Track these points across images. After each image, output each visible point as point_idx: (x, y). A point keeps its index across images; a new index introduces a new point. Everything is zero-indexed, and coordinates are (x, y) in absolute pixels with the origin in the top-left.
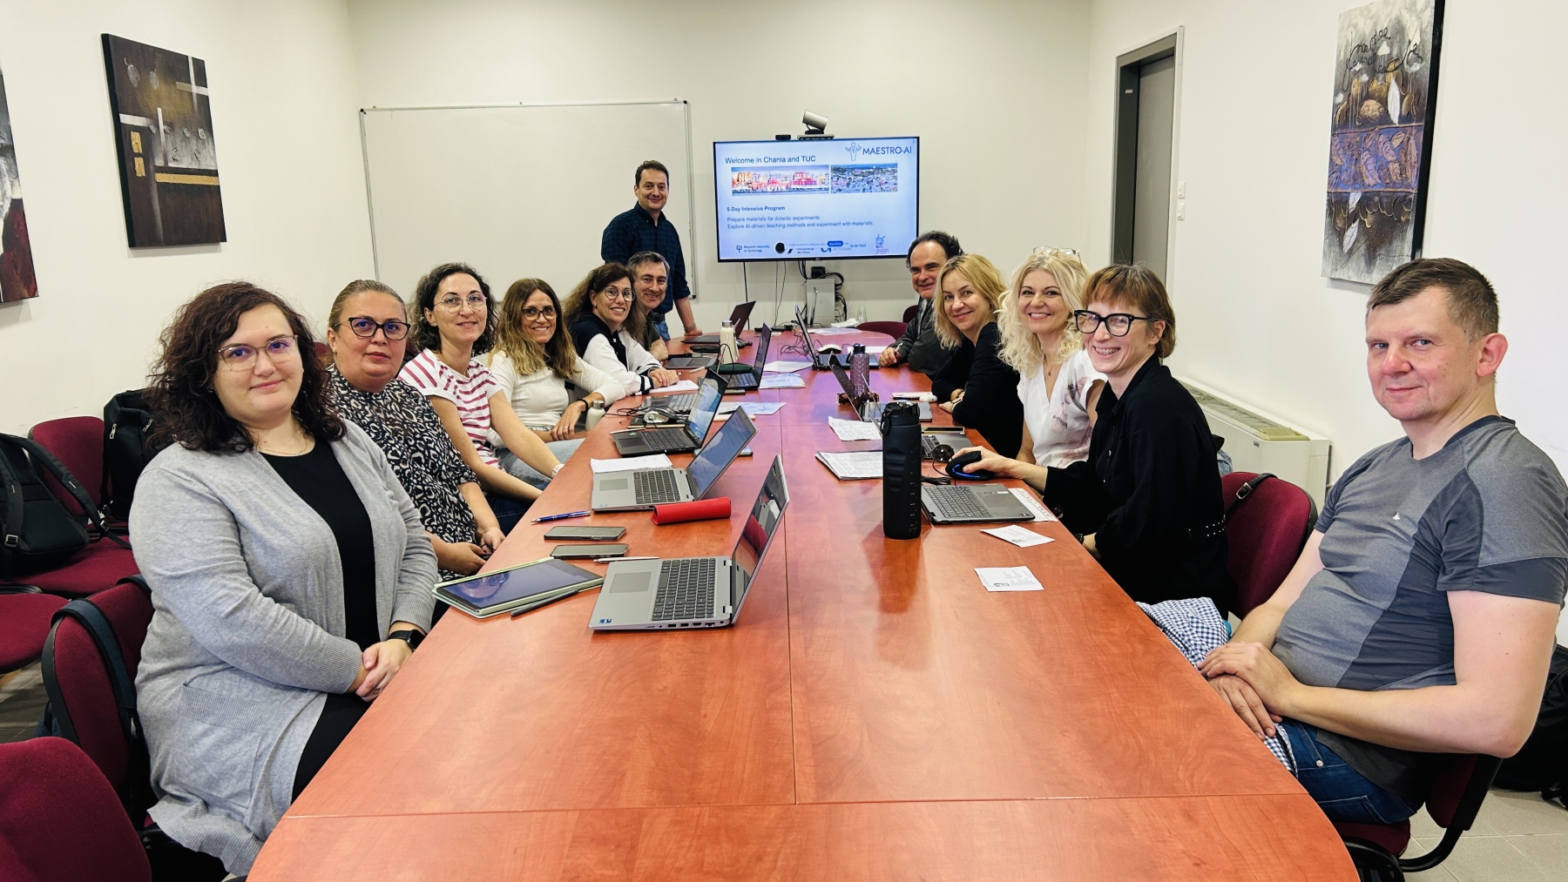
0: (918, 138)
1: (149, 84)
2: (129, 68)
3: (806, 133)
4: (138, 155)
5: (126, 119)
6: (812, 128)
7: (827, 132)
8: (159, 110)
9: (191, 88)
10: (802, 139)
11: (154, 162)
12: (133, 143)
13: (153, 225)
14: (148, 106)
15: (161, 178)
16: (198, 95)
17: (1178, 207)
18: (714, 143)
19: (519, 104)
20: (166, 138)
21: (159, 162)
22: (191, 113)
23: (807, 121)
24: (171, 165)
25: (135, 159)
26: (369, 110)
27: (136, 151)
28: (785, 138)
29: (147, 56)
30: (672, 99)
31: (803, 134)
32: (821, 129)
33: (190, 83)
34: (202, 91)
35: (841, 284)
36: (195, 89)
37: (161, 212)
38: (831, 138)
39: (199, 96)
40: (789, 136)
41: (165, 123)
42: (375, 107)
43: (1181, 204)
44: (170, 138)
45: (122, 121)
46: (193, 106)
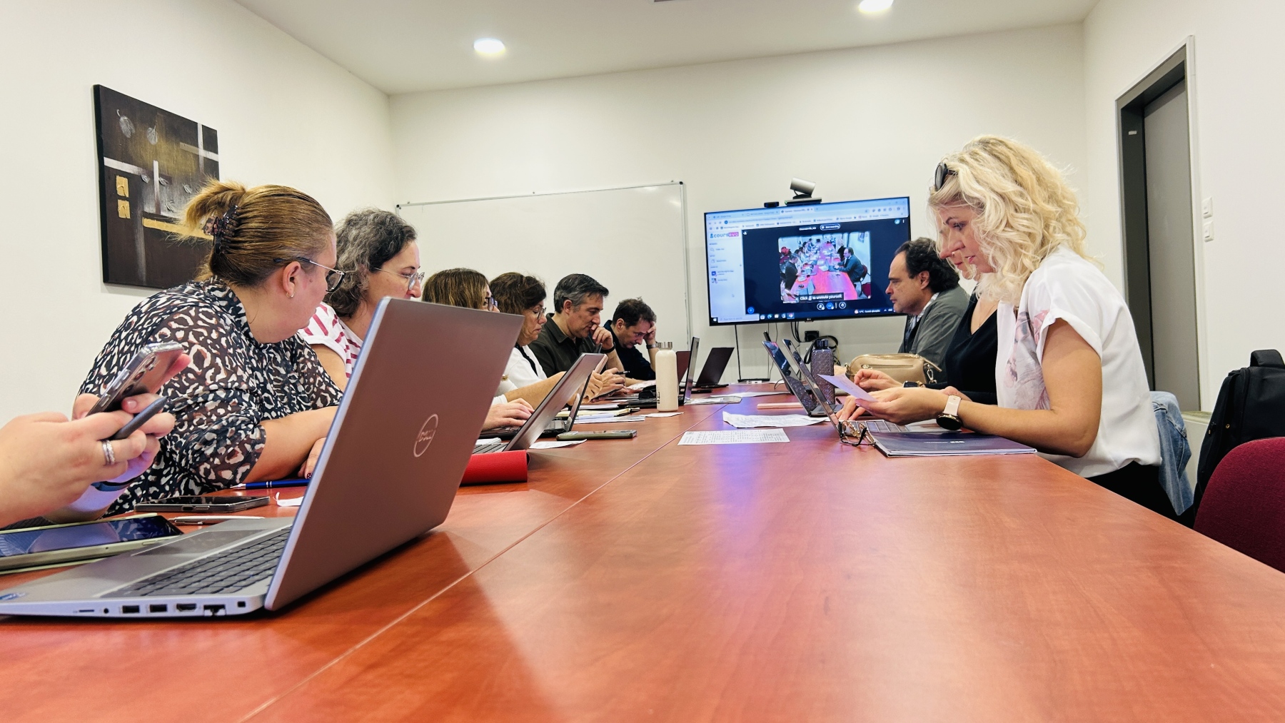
0: (908, 198)
1: (145, 137)
2: (122, 119)
3: (794, 198)
4: (124, 198)
5: (109, 162)
6: (799, 193)
7: (814, 196)
8: (156, 164)
9: (198, 151)
10: (790, 204)
11: (143, 208)
12: (118, 186)
13: (134, 265)
14: (142, 157)
15: (148, 223)
16: (205, 158)
17: (1202, 227)
18: (705, 214)
19: (532, 194)
20: (161, 190)
21: (150, 209)
22: (195, 173)
23: (794, 187)
24: (163, 213)
25: (119, 201)
26: (403, 205)
27: (120, 193)
28: (772, 205)
29: (145, 114)
30: (669, 181)
31: (791, 199)
32: (808, 193)
33: (197, 146)
34: (211, 156)
35: (835, 347)
36: (202, 153)
37: (147, 255)
38: (818, 202)
39: (207, 160)
40: (778, 203)
41: (160, 175)
42: (409, 203)
43: (1207, 223)
44: (166, 190)
45: (106, 164)
46: (198, 164)
